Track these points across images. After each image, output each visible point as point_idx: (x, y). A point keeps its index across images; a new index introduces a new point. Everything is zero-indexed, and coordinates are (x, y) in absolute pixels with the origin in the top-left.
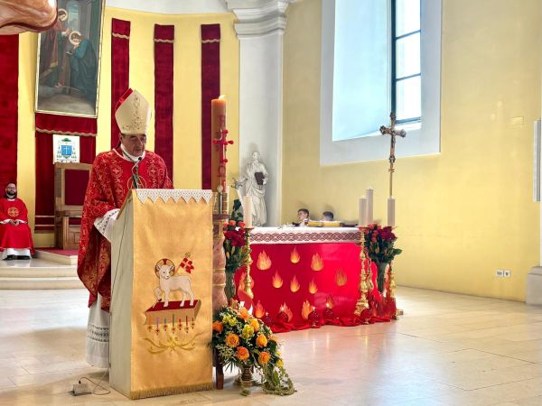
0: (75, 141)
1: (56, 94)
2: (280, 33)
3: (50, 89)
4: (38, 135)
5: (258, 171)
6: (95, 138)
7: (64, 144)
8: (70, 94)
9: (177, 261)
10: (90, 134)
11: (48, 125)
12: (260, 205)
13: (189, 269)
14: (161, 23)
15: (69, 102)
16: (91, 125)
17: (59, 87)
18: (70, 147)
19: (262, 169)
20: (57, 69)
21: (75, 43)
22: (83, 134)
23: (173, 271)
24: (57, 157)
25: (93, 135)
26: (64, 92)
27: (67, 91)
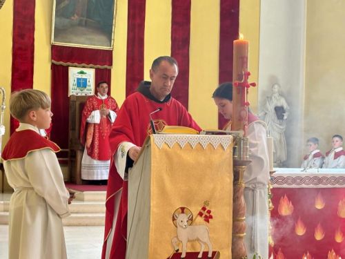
0: (90, 74)
1: (72, 26)
3: (66, 21)
4: (54, 67)
5: (279, 105)
6: (110, 71)
7: (80, 76)
8: (86, 25)
9: (195, 209)
10: (106, 66)
11: (63, 58)
12: (280, 141)
13: (208, 219)
15: (85, 34)
16: (107, 57)
17: (76, 18)
18: (86, 80)
19: (282, 102)
22: (99, 66)
23: (191, 220)
24: (73, 90)
25: (108, 67)
26: (80, 24)
27: (84, 23)
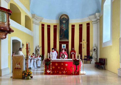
2: (99, 23)
9: (18, 63)
11: (61, 43)
14: (80, 24)
15: (64, 39)
16: (68, 42)
17: (63, 37)
18: (64, 46)
20: (62, 34)
21: (65, 30)
22: (67, 44)
24: (62, 48)
